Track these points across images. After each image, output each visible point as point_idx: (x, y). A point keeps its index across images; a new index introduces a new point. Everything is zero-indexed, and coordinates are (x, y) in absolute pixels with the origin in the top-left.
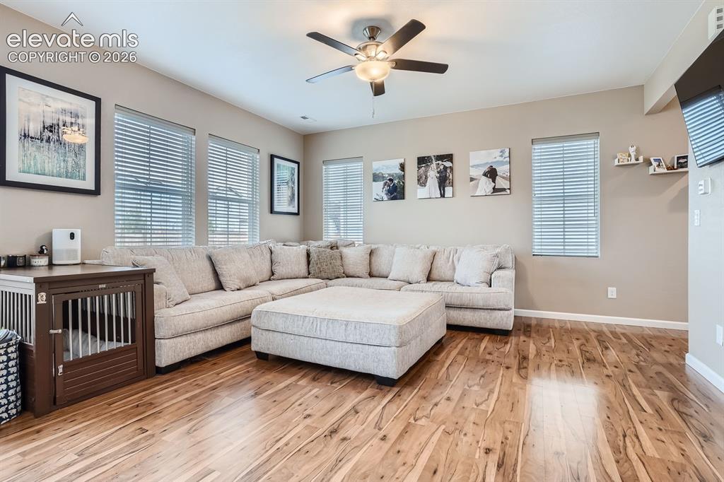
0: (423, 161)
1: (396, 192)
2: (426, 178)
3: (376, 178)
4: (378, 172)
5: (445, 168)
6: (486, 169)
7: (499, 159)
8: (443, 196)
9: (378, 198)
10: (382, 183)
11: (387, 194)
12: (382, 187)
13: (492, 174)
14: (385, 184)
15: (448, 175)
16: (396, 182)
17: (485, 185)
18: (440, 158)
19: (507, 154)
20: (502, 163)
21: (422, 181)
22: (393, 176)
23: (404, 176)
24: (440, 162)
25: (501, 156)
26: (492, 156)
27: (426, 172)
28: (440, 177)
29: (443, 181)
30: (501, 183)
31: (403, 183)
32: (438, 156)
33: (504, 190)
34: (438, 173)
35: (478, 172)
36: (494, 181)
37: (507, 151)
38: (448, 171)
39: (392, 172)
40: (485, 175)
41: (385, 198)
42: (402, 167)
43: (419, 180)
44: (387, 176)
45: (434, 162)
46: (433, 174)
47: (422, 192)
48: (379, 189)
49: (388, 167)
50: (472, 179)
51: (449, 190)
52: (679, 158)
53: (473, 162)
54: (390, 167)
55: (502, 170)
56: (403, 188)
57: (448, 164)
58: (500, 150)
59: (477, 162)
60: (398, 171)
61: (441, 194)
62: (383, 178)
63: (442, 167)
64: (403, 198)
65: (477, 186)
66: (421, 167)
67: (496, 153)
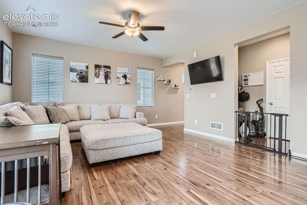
0: (97, 66)
1: (83, 78)
2: (99, 74)
3: (72, 70)
4: (73, 68)
5: (108, 72)
6: (123, 75)
7: (127, 72)
8: (106, 83)
9: (73, 80)
10: (76, 74)
11: (79, 79)
12: (76, 75)
13: (125, 77)
14: (78, 74)
15: (109, 75)
16: (84, 74)
17: (123, 81)
18: (106, 67)
19: (130, 71)
20: (129, 74)
21: (97, 75)
22: (82, 71)
23: (88, 71)
24: (105, 69)
25: (128, 71)
26: (125, 70)
27: (99, 72)
28: (105, 75)
29: (107, 77)
30: (128, 81)
31: (88, 75)
32: (104, 66)
33: (129, 83)
34: (105, 73)
35: (120, 76)
36: (126, 80)
37: (130, 69)
38: (109, 73)
39: (81, 69)
40: (123, 77)
41: (78, 81)
42: (87, 67)
43: (95, 75)
44: (79, 70)
45: (103, 68)
46: (102, 73)
47: (97, 80)
48: (74, 76)
49: (79, 66)
50: (118, 78)
51: (109, 81)
52: (169, 80)
53: (118, 71)
54: (81, 66)
55: (128, 76)
56: (87, 77)
57: (109, 70)
58: (128, 69)
59: (120, 71)
60: (85, 69)
61: (106, 82)
62: (76, 71)
63: (106, 71)
64: (87, 82)
65: (119, 81)
66: (97, 69)
67: (127, 69)
